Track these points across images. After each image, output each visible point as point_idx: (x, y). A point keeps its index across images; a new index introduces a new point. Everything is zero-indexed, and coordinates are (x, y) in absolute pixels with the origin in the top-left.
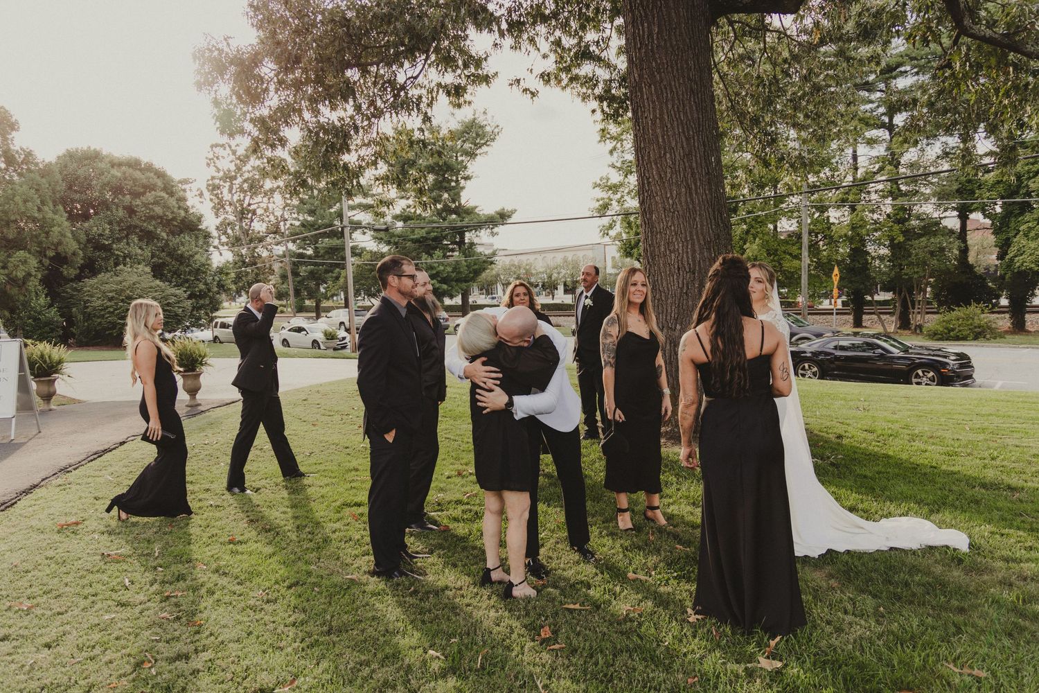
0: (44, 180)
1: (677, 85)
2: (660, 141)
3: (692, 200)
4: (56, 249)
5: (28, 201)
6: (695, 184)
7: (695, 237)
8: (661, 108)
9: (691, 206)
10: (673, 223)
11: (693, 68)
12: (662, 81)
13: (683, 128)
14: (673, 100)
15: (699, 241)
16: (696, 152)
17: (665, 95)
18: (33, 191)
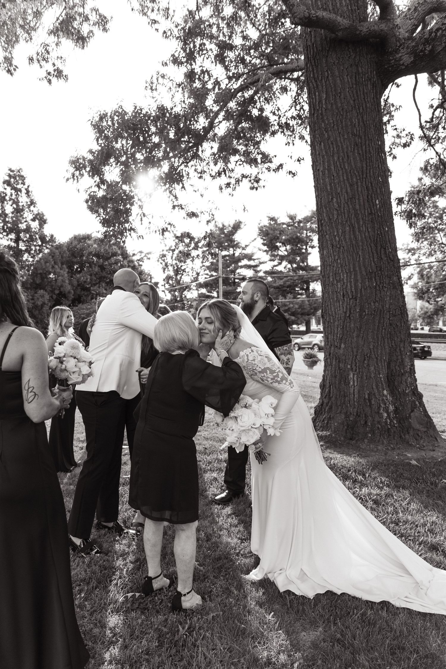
0: (57, 251)
1: (342, 140)
2: (329, 188)
3: (355, 237)
4: (60, 289)
5: (47, 262)
6: (358, 223)
7: (357, 269)
8: (329, 161)
9: (354, 242)
10: (339, 257)
11: (357, 125)
12: (329, 138)
13: (347, 175)
14: (338, 153)
15: (361, 273)
16: (359, 195)
17: (332, 149)
18: (51, 257)
